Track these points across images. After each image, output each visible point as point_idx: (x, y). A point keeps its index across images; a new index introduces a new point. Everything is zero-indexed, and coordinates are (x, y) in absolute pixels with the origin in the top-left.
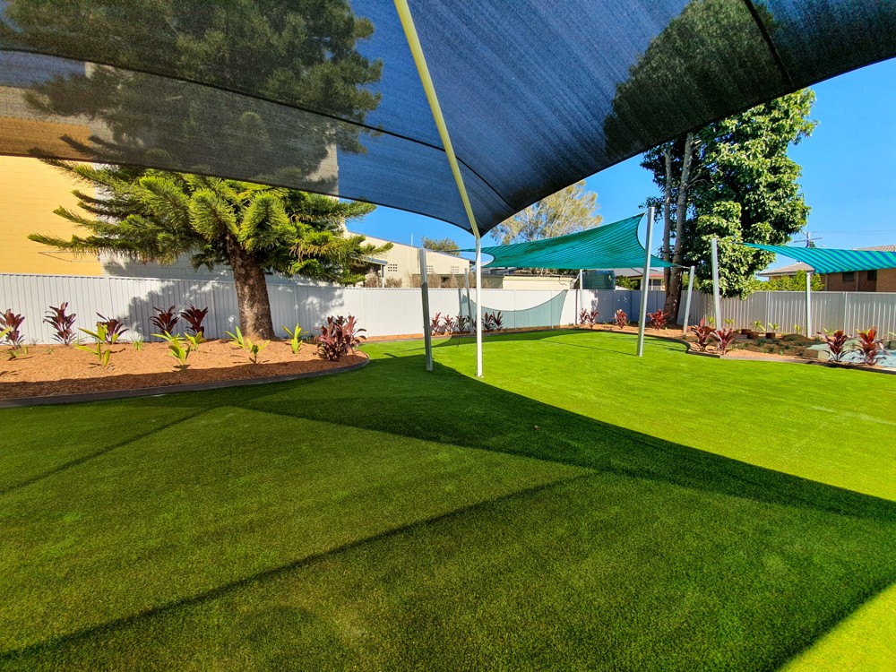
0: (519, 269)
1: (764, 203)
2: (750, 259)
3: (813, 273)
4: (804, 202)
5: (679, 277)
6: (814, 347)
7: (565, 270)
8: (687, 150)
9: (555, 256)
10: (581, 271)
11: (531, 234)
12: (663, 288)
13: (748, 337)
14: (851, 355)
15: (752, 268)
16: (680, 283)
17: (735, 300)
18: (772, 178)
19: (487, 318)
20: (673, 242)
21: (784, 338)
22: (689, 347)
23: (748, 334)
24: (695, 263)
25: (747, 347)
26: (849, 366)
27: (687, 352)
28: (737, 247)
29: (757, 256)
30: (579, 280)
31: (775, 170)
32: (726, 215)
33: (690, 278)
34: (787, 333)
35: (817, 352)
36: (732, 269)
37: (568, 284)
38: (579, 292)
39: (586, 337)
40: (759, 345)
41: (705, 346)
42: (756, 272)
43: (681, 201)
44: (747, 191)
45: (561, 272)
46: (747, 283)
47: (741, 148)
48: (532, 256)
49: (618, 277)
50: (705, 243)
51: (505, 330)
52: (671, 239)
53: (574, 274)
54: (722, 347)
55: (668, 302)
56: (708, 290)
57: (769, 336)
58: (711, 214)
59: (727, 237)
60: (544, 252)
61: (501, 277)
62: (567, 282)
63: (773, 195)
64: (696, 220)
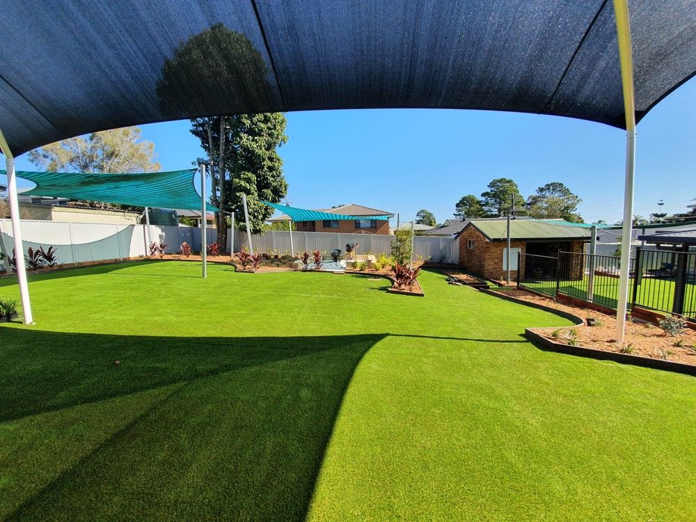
0: (72, 200)
1: (267, 178)
2: (263, 211)
3: (292, 221)
4: (286, 181)
5: (225, 220)
6: (296, 262)
7: (129, 206)
8: (222, 130)
9: (117, 192)
10: (146, 208)
11: (86, 166)
12: (214, 226)
13: (266, 259)
14: (311, 265)
15: (265, 216)
16: (226, 223)
17: (257, 236)
18: (270, 164)
19: (32, 254)
20: (218, 194)
21: (283, 258)
22: (236, 268)
23: (266, 257)
24: (234, 210)
25: (267, 264)
26: (311, 271)
27: (236, 271)
28: (256, 202)
29: (266, 209)
30: (145, 216)
31: (271, 159)
32: (248, 181)
33: (231, 220)
34: (283, 255)
35: (297, 264)
36: (254, 217)
37: (134, 219)
38: (146, 227)
39: (158, 266)
40: (272, 263)
41: (245, 266)
42: (266, 219)
43: (221, 166)
44: (258, 169)
45: (124, 208)
46: (263, 226)
47: (253, 140)
48: (90, 188)
49: (180, 216)
50: (239, 197)
51: (61, 266)
52: (217, 192)
53: (139, 210)
54: (255, 266)
55: (220, 237)
56: (244, 229)
57: (276, 257)
58: (240, 178)
59: (250, 196)
60: (104, 186)
61: (49, 207)
62: (133, 218)
63: (271, 174)
64: (231, 181)
